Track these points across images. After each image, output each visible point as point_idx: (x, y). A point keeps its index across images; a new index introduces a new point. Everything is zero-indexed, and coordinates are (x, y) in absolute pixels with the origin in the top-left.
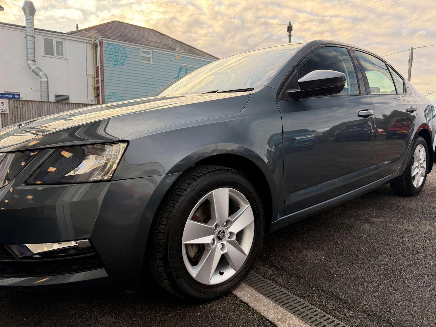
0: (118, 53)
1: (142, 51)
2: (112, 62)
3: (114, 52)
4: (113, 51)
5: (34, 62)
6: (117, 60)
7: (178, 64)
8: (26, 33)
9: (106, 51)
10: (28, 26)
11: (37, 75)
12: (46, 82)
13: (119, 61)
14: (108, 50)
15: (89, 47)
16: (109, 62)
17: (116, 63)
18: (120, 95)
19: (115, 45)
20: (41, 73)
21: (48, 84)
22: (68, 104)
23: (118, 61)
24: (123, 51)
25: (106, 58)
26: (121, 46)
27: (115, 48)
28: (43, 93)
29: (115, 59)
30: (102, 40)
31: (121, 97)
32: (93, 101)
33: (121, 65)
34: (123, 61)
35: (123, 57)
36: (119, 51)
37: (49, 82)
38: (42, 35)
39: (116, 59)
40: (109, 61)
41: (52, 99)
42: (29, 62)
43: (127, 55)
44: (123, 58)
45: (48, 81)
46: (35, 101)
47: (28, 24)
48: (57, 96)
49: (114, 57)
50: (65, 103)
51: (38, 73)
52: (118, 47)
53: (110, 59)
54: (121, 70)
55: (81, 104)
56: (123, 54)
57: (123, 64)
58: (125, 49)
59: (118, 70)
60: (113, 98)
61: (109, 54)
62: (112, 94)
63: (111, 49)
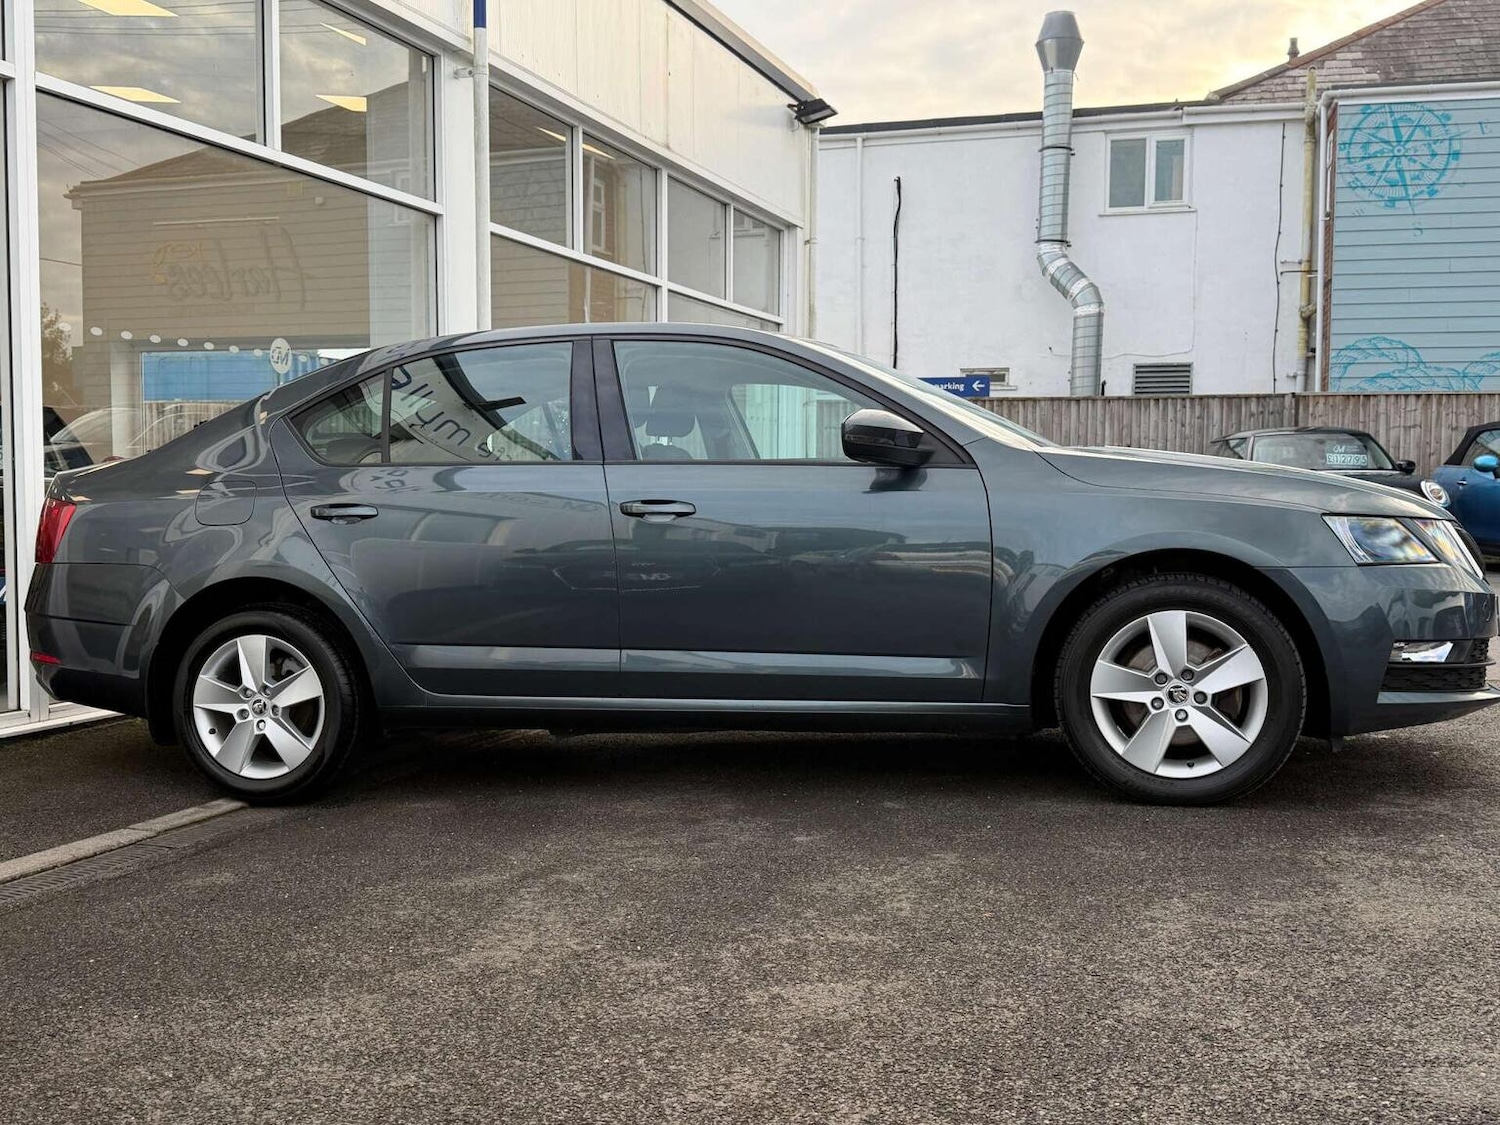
0: (1409, 145)
2: (1376, 191)
3: (1387, 142)
4: (1386, 138)
5: (1057, 246)
6: (1403, 178)
8: (1043, 139)
9: (1350, 144)
10: (1052, 110)
11: (1065, 293)
12: (1093, 321)
13: (1418, 178)
14: (1360, 137)
16: (1364, 194)
17: (1398, 192)
18: (1410, 341)
19: (1394, 108)
20: (1076, 288)
21: (1099, 326)
22: (1188, 401)
23: (1408, 182)
24: (1438, 132)
25: (1349, 178)
26: (1427, 106)
27: (1394, 121)
28: (1079, 363)
29: (1396, 176)
30: (1335, 101)
31: (1412, 348)
32: (1295, 377)
33: (1425, 196)
34: (1434, 176)
35: (1437, 157)
36: (1419, 134)
37: (1106, 320)
38: (1106, 132)
39: (1400, 171)
40: (1363, 187)
41: (1120, 383)
42: (1045, 247)
43: (1456, 146)
44: (1439, 162)
45: (1100, 315)
46: (1035, 400)
47: (1051, 100)
48: (1142, 372)
49: (1387, 165)
50: (1157, 400)
51: (1068, 287)
52: (1414, 116)
53: (1370, 177)
54: (1424, 222)
55: (1214, 397)
56: (1436, 141)
57: (1432, 193)
58: (1448, 118)
59: (1409, 222)
60: (1370, 360)
61: (1363, 158)
62: (1370, 341)
63: (1374, 131)
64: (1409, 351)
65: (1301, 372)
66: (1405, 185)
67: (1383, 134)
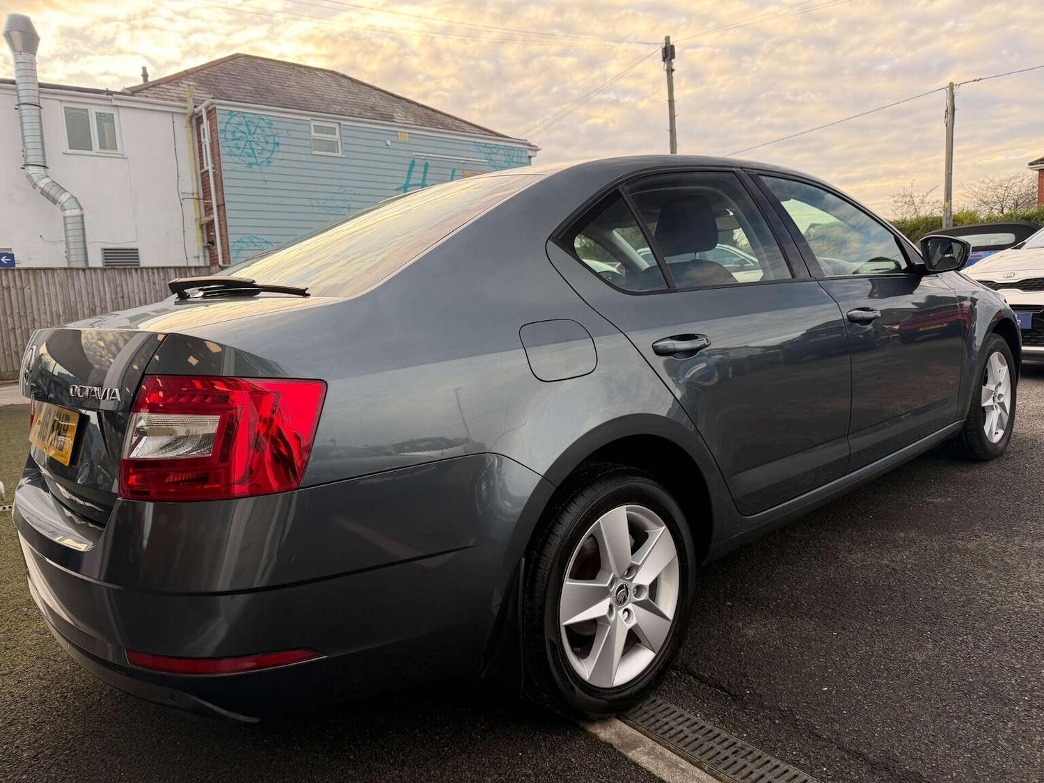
0: (255, 136)
1: (314, 126)
2: (242, 158)
3: (244, 133)
4: (243, 130)
5: (43, 169)
6: (254, 153)
7: (404, 154)
8: (19, 97)
9: (225, 131)
10: (23, 80)
11: (55, 201)
12: (79, 219)
13: (260, 154)
14: (229, 128)
15: (181, 123)
16: (236, 159)
17: (253, 160)
18: (267, 238)
19: (246, 115)
20: (63, 198)
21: (83, 219)
22: (139, 271)
23: (257, 155)
24: (268, 131)
25: (227, 149)
26: (261, 117)
27: (246, 122)
28: (72, 246)
29: (250, 151)
30: (214, 106)
31: (270, 243)
32: (198, 257)
33: (266, 164)
34: (269, 153)
35: (269, 144)
36: (258, 131)
37: (85, 218)
38: (60, 100)
39: (252, 149)
40: (235, 155)
41: (96, 260)
42: (32, 170)
43: (277, 140)
44: (270, 147)
45: (82, 216)
46: (52, 269)
47: (21, 73)
48: (107, 252)
49: (246, 145)
50: (131, 269)
51: (56, 197)
52: (255, 121)
53: (237, 150)
54: (267, 177)
55: (170, 268)
56: (267, 136)
57: (269, 162)
58: (272, 125)
59: (259, 177)
60: (250, 248)
61: (233, 139)
62: (248, 238)
63: (236, 126)
64: (269, 244)
65: (201, 255)
66: (255, 157)
67: (241, 128)
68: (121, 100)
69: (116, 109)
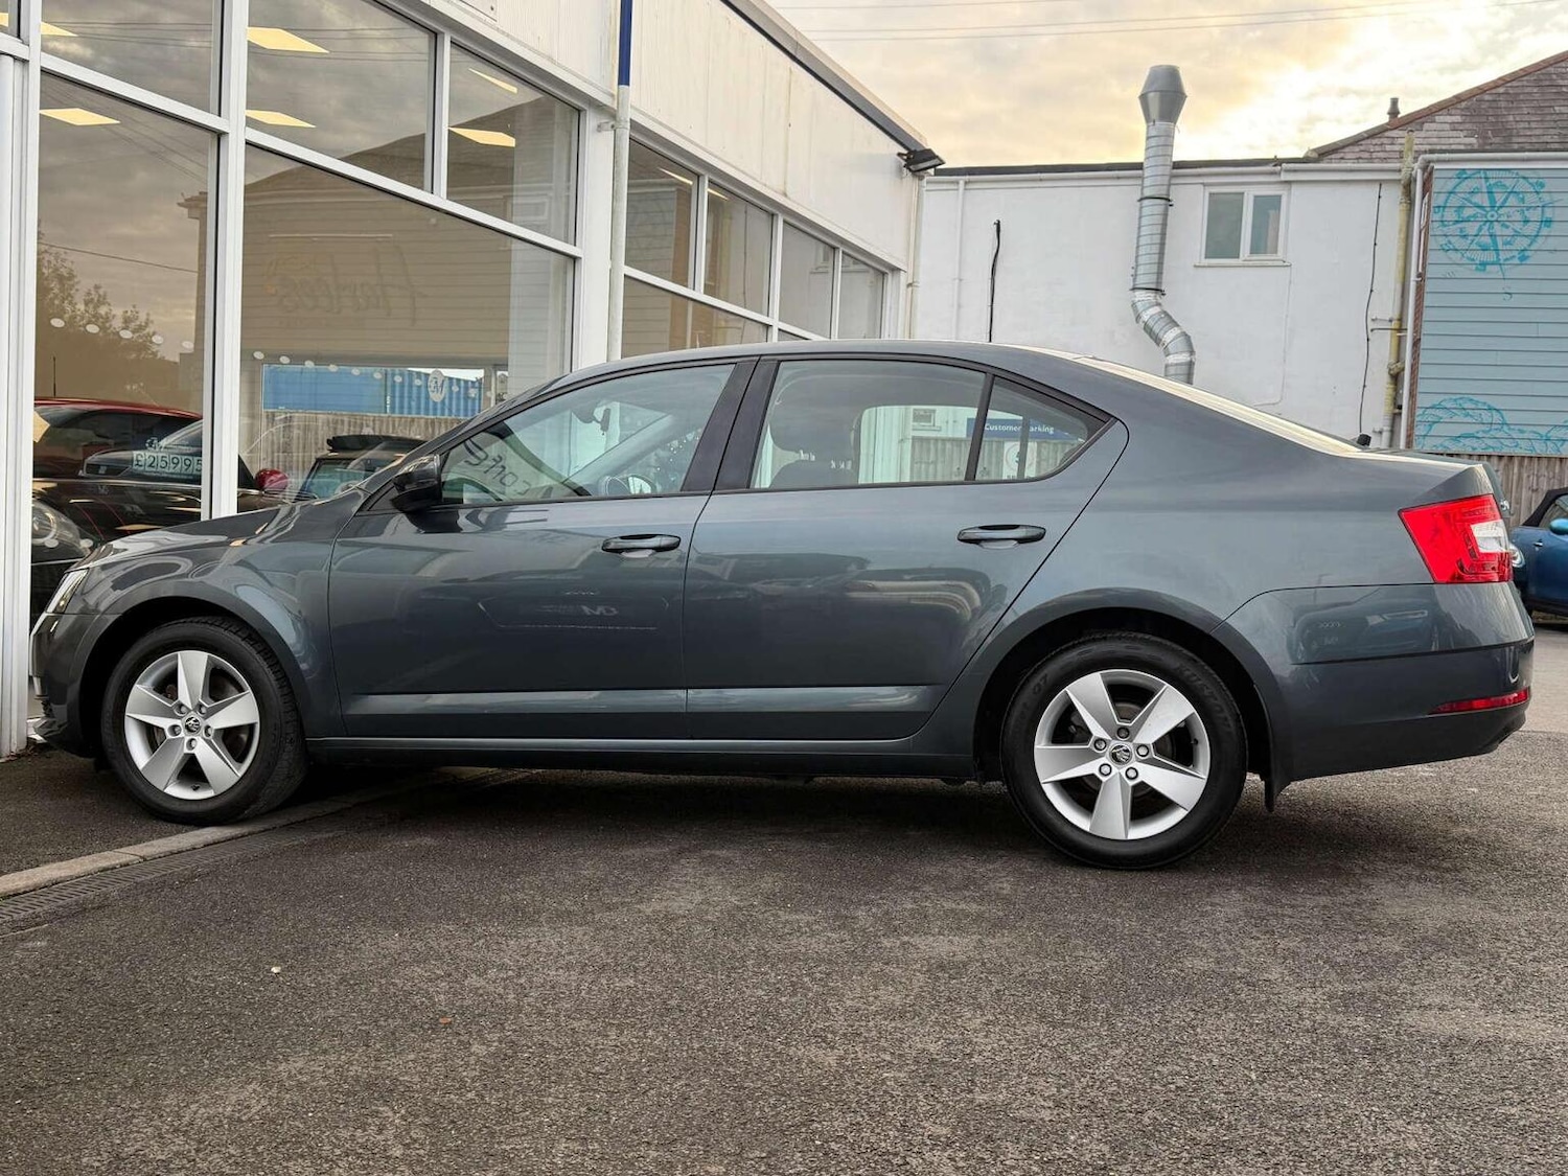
0: (1502, 211)
2: (1468, 254)
3: (1481, 207)
4: (1480, 204)
5: (1151, 294)
6: (1495, 243)
8: (1142, 189)
9: (1444, 207)
10: (1152, 162)
11: (1157, 340)
12: (1185, 369)
13: (1509, 243)
14: (1454, 201)
16: (1456, 257)
18: (1495, 403)
19: (1489, 174)
20: (1169, 336)
23: (1500, 247)
24: (1531, 199)
25: (1443, 241)
26: (1522, 173)
27: (1489, 187)
29: (1488, 240)
30: (1432, 164)
31: (1497, 410)
32: (1381, 432)
33: (1516, 261)
34: (1526, 241)
35: (1530, 224)
36: (1512, 200)
37: (1196, 367)
38: (1204, 185)
39: (1492, 236)
40: (1456, 250)
42: (1140, 295)
43: (1549, 213)
44: (1531, 229)
45: (1191, 364)
47: (1152, 152)
49: (1480, 229)
51: (1161, 335)
52: (1508, 183)
53: (1462, 240)
54: (1515, 287)
56: (1529, 208)
57: (1523, 258)
58: (1542, 186)
59: (1499, 287)
60: (1455, 419)
61: (1457, 222)
62: (1455, 400)
63: (1468, 196)
64: (1494, 412)
65: (1387, 428)
66: (1497, 250)
67: (1476, 199)
68: (1295, 171)
69: (1287, 186)
